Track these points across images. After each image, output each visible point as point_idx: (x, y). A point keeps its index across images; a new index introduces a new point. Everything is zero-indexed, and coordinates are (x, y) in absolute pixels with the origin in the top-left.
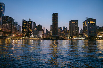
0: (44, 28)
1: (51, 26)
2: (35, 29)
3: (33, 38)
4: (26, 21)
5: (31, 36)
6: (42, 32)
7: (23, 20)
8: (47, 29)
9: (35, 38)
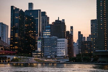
0: (72, 28)
1: (92, 21)
2: (47, 33)
3: (42, 57)
4: (21, 11)
5: (34, 51)
6: (66, 40)
7: (12, 7)
8: (79, 32)
9: (46, 58)
